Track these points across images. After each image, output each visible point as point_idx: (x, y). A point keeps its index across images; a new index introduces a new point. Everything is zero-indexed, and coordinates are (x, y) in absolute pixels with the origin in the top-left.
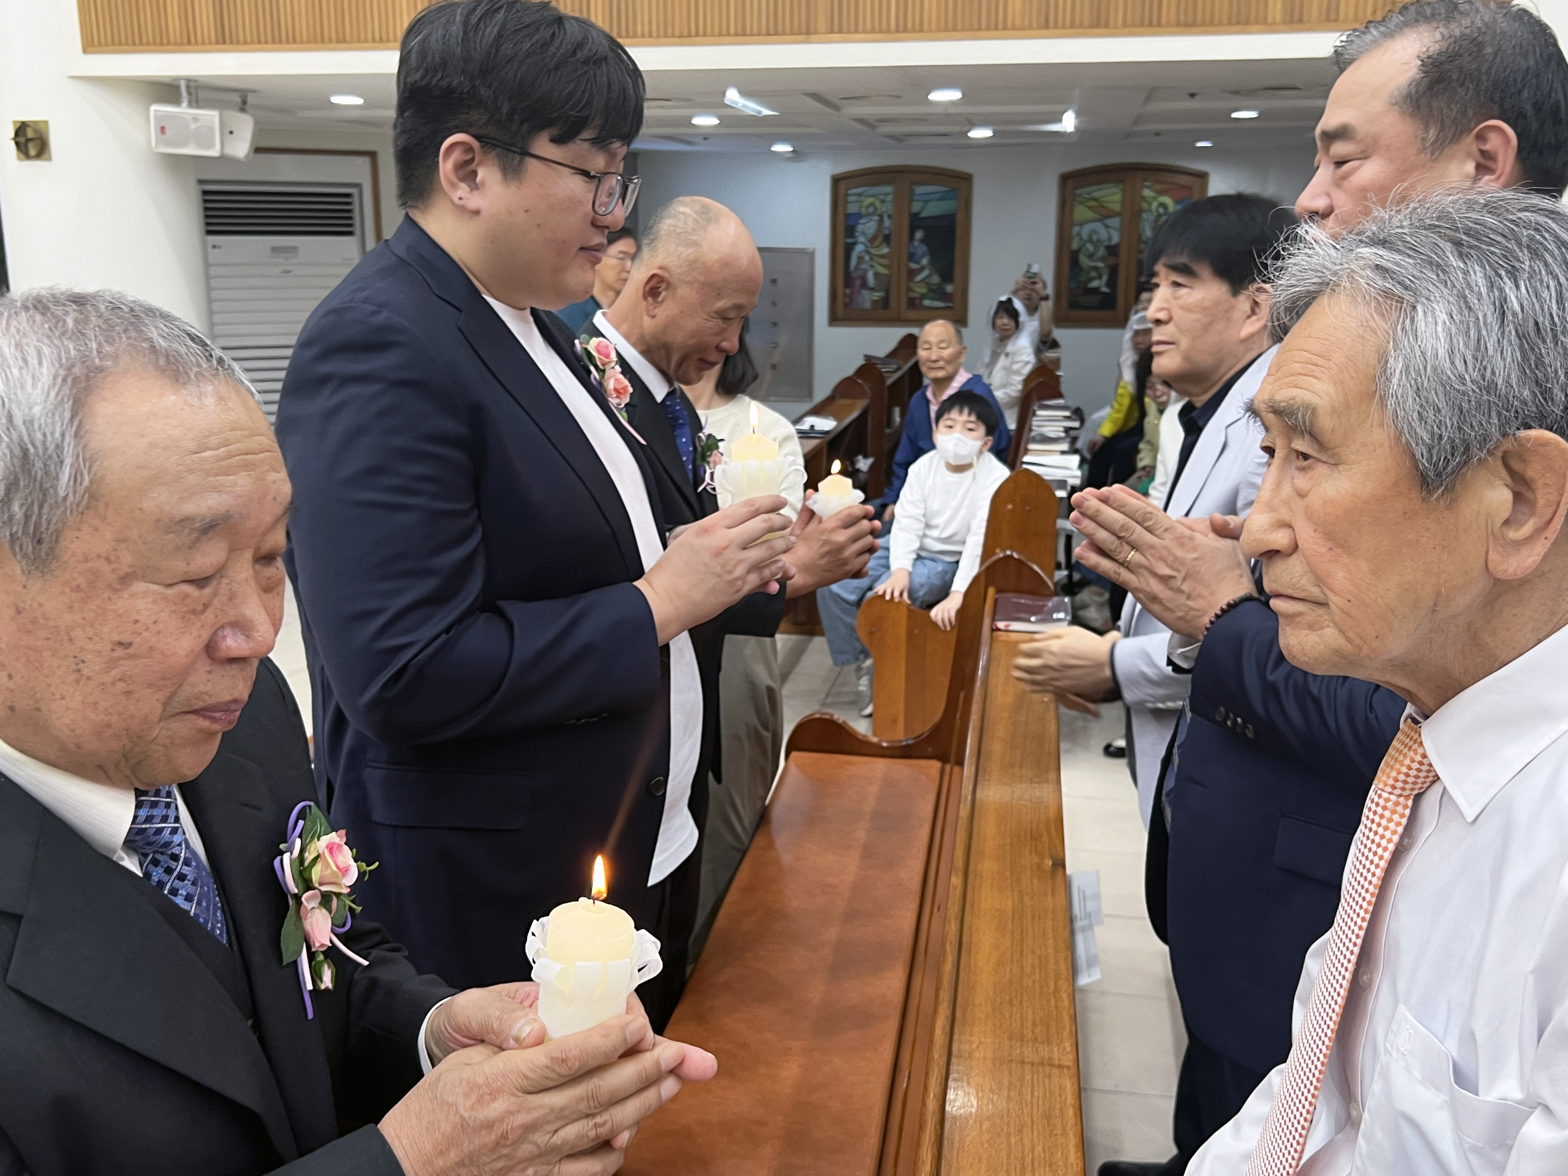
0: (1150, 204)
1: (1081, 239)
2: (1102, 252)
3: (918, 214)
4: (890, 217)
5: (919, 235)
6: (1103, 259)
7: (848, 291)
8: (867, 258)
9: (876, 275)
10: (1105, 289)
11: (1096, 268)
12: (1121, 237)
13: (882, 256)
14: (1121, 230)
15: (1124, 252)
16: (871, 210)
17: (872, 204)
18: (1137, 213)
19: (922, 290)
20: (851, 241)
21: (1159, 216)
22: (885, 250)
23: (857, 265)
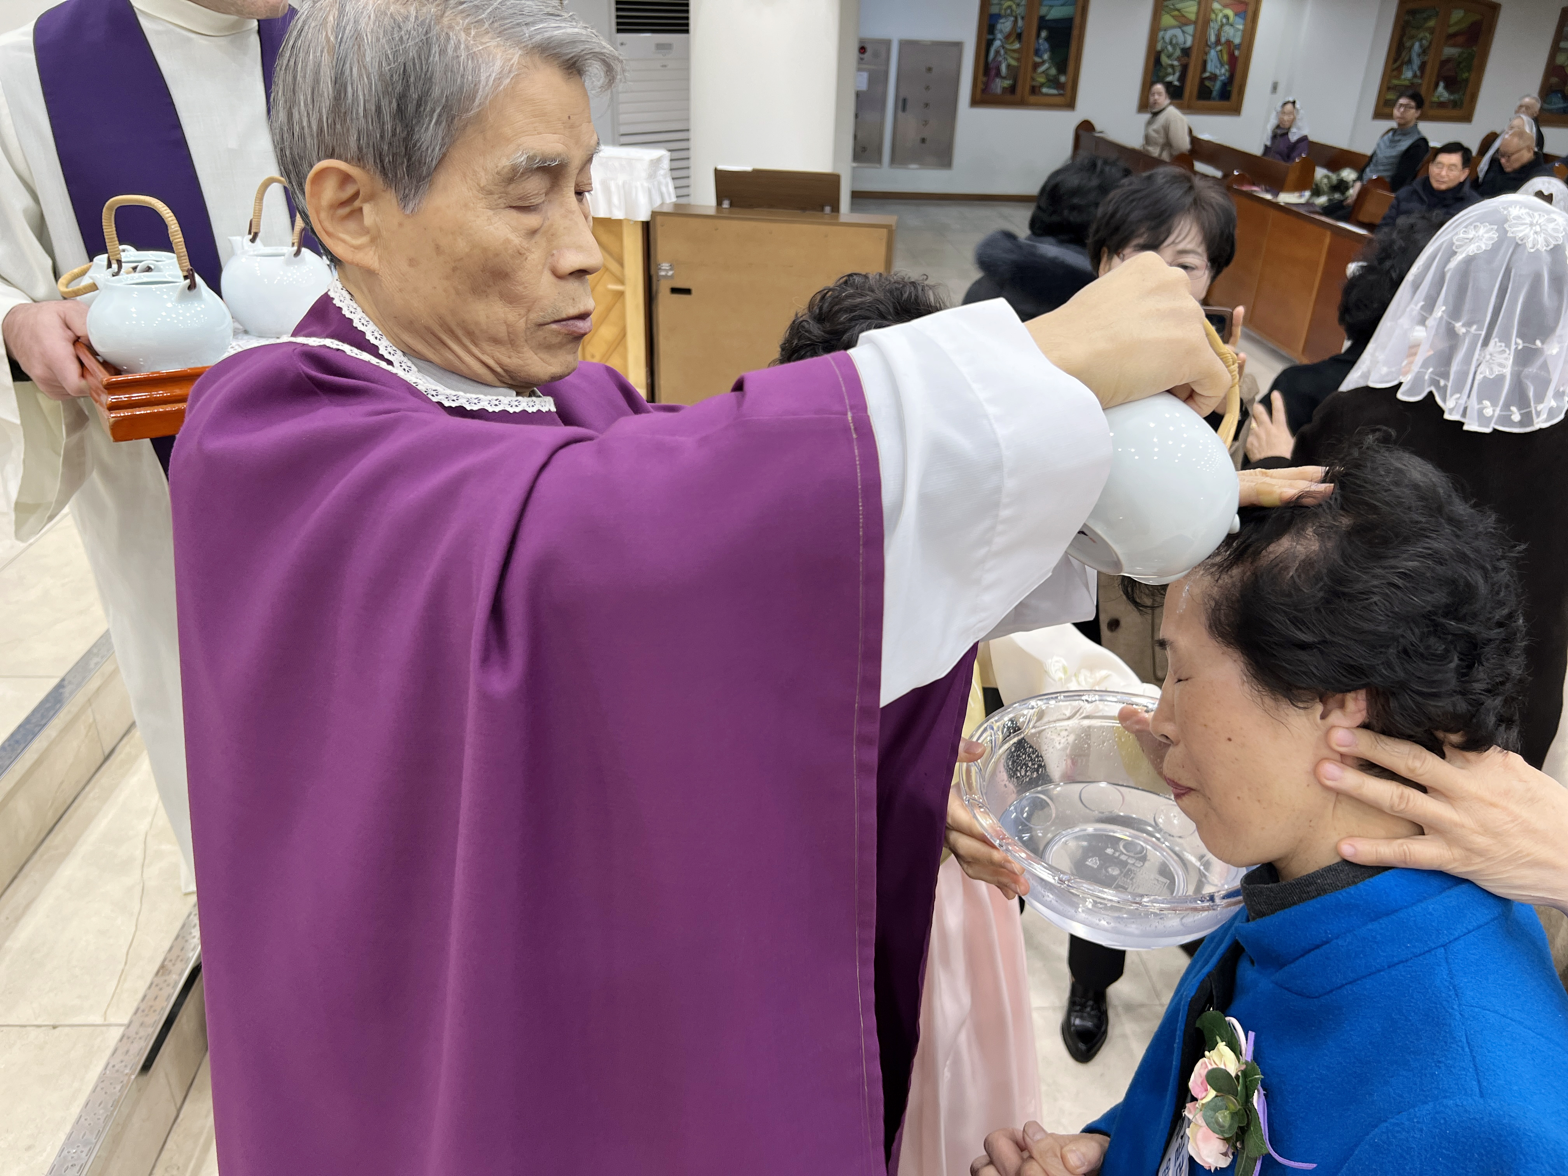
0: (1217, 15)
1: (1164, 42)
2: (1178, 53)
3: (1044, 17)
4: (1023, 18)
5: (1044, 34)
6: (1178, 59)
7: (985, 79)
8: (1002, 52)
9: (1009, 66)
10: (1176, 83)
11: (1172, 66)
12: (1193, 41)
13: (1014, 51)
14: (1194, 36)
15: (1194, 55)
16: (1009, 11)
17: (1010, 7)
18: (1207, 22)
19: (1042, 80)
20: (991, 37)
21: (1222, 25)
22: (1017, 46)
23: (995, 57)
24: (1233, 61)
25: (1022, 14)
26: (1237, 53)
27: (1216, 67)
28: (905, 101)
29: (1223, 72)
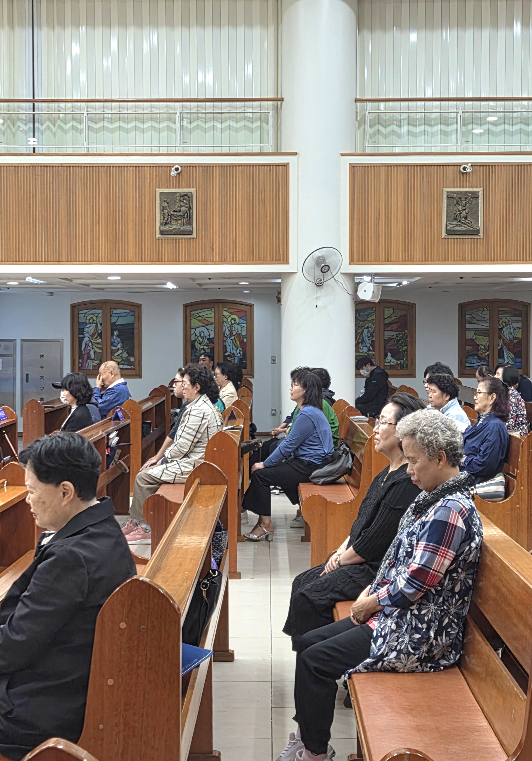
0: (228, 319)
1: (196, 335)
2: (206, 341)
3: (115, 323)
4: (101, 324)
5: (116, 333)
6: (207, 345)
7: (81, 361)
8: (90, 344)
9: (94, 353)
11: (204, 349)
12: (215, 335)
13: (98, 343)
14: (214, 331)
15: (216, 341)
16: (91, 321)
17: (92, 318)
18: (221, 323)
19: (118, 360)
20: (81, 336)
21: (232, 324)
22: (100, 340)
23: (85, 348)
24: (243, 345)
25: (101, 322)
26: (245, 340)
27: (233, 349)
28: (27, 374)
29: (238, 352)
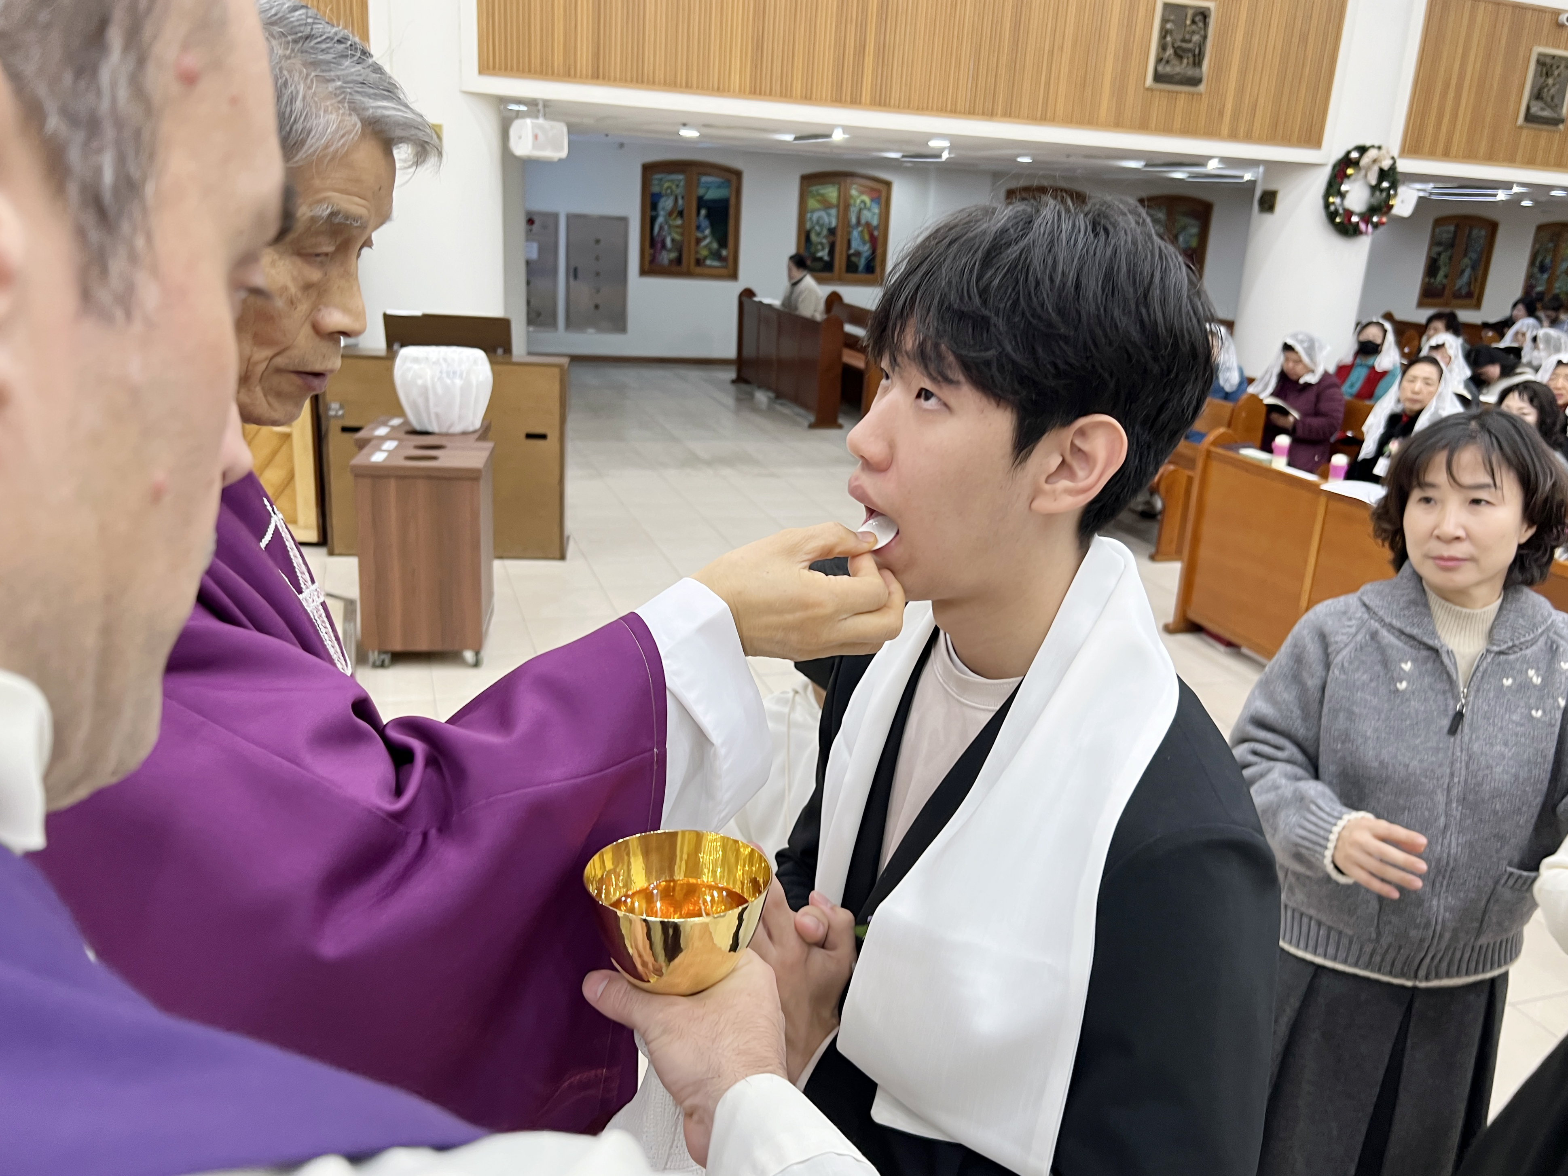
0: (855, 201)
1: (812, 222)
2: (825, 232)
3: (702, 197)
4: (683, 198)
5: (703, 212)
6: (826, 237)
7: (652, 251)
8: (666, 227)
9: (673, 240)
10: (826, 258)
11: (821, 244)
12: (837, 222)
13: (677, 227)
14: (837, 218)
15: (839, 233)
16: (669, 191)
17: (669, 187)
18: (847, 206)
19: (705, 253)
20: (654, 213)
21: (860, 210)
22: (679, 222)
23: (659, 232)
24: (873, 240)
25: (682, 194)
26: (876, 233)
27: (860, 245)
28: (576, 270)
29: (866, 249)
